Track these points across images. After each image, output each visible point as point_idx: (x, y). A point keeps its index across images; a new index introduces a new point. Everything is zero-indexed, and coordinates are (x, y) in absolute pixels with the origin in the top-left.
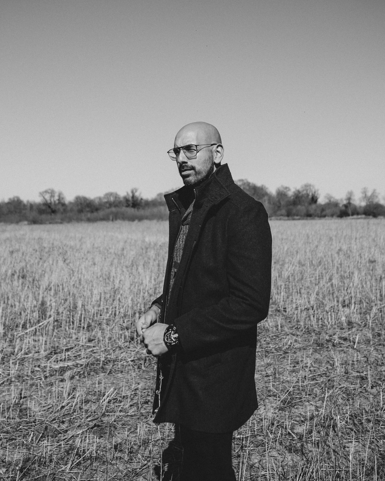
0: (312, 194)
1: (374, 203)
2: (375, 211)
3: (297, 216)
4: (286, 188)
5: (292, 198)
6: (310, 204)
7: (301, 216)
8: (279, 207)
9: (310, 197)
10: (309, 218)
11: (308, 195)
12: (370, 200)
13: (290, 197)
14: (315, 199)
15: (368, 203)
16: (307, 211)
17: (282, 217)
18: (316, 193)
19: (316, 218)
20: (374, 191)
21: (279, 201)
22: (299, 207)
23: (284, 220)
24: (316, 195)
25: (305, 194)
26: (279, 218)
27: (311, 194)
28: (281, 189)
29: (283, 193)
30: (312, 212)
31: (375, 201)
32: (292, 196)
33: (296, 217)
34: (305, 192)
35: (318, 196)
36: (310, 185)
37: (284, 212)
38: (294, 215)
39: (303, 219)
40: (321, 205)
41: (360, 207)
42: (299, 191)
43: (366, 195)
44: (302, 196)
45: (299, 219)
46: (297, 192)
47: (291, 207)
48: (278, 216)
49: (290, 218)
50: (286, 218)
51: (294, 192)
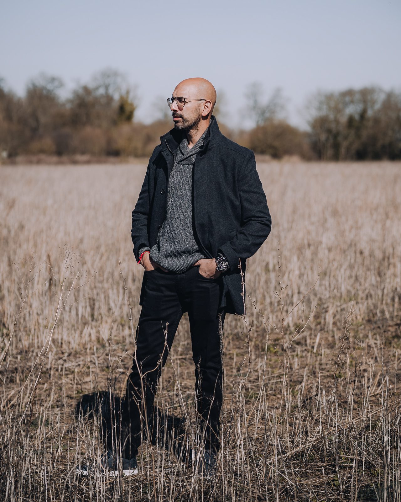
0: (122, 98)
1: (276, 122)
2: (277, 144)
3: (83, 153)
4: (53, 79)
5: (68, 106)
6: (115, 123)
7: (93, 154)
8: (35, 130)
9: (116, 104)
10: (112, 159)
11: (109, 99)
12: (267, 115)
13: (64, 105)
14: (128, 109)
15: (262, 124)
16: (109, 141)
17: (43, 157)
18: (131, 95)
19: (131, 159)
20: (278, 92)
21: (34, 115)
22: (88, 130)
23: (49, 163)
24: (129, 101)
25: (102, 96)
26: (34, 158)
27: (116, 97)
28: (41, 83)
29: (45, 92)
30: (121, 143)
31: (280, 116)
32: (71, 101)
33: (79, 157)
34: (102, 91)
35: (135, 103)
36: (116, 74)
37: (48, 142)
38: (74, 151)
39: (99, 162)
40: (142, 127)
41: (242, 133)
42: (86, 90)
43: (256, 102)
44: (96, 101)
45: (88, 162)
46: (81, 91)
47: (67, 130)
48: (33, 153)
49: (65, 158)
50: (55, 159)
51: (75, 93)
